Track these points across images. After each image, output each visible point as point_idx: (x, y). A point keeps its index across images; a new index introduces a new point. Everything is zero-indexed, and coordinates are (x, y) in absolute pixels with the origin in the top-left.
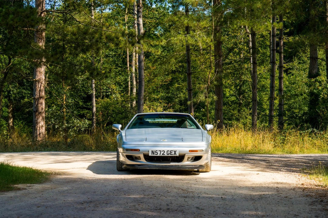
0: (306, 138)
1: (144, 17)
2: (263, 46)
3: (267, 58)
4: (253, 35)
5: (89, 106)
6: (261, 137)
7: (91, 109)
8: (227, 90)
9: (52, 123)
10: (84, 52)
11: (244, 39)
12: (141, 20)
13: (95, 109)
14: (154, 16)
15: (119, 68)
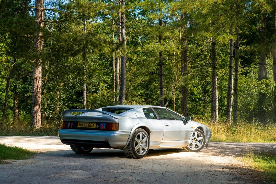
0: (253, 130)
1: (127, 27)
2: (225, 53)
3: (227, 63)
4: (214, 44)
5: (81, 100)
6: (216, 128)
7: (82, 103)
8: (195, 88)
9: (47, 113)
10: (73, 55)
11: (209, 47)
12: (124, 31)
13: (85, 103)
14: (136, 26)
15: (106, 69)
